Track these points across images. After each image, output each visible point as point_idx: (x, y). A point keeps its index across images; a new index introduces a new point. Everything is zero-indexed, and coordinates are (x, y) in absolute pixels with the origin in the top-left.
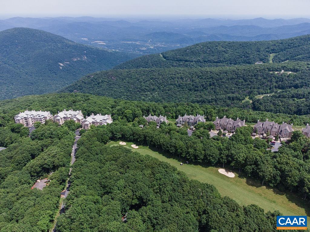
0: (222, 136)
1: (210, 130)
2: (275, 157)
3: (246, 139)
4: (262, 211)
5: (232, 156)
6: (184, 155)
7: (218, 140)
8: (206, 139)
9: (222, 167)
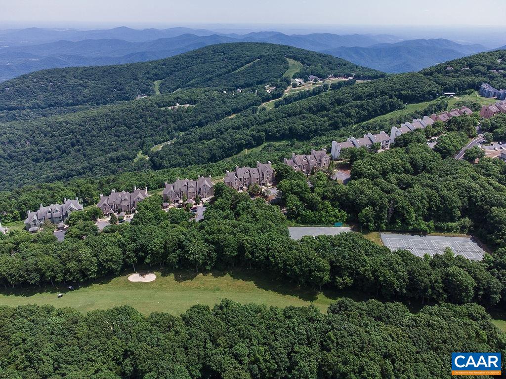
0: (118, 224)
1: (96, 220)
2: (202, 227)
3: (157, 216)
4: (207, 308)
5: (143, 248)
6: (60, 278)
7: (113, 231)
8: (94, 237)
9: (132, 272)
